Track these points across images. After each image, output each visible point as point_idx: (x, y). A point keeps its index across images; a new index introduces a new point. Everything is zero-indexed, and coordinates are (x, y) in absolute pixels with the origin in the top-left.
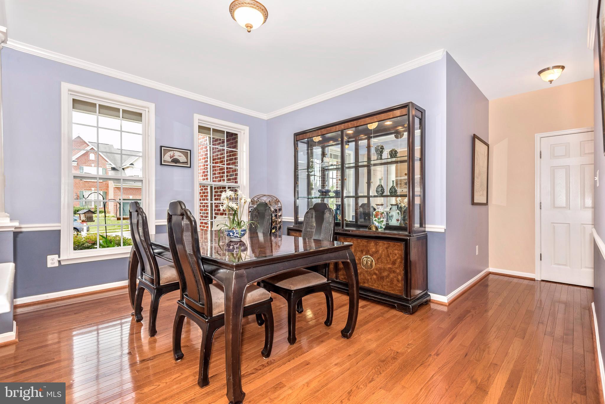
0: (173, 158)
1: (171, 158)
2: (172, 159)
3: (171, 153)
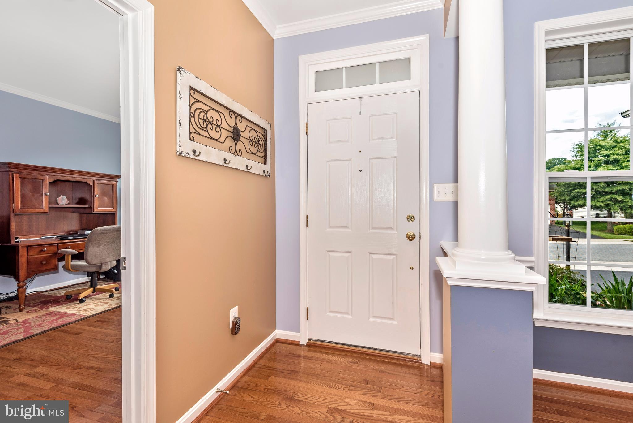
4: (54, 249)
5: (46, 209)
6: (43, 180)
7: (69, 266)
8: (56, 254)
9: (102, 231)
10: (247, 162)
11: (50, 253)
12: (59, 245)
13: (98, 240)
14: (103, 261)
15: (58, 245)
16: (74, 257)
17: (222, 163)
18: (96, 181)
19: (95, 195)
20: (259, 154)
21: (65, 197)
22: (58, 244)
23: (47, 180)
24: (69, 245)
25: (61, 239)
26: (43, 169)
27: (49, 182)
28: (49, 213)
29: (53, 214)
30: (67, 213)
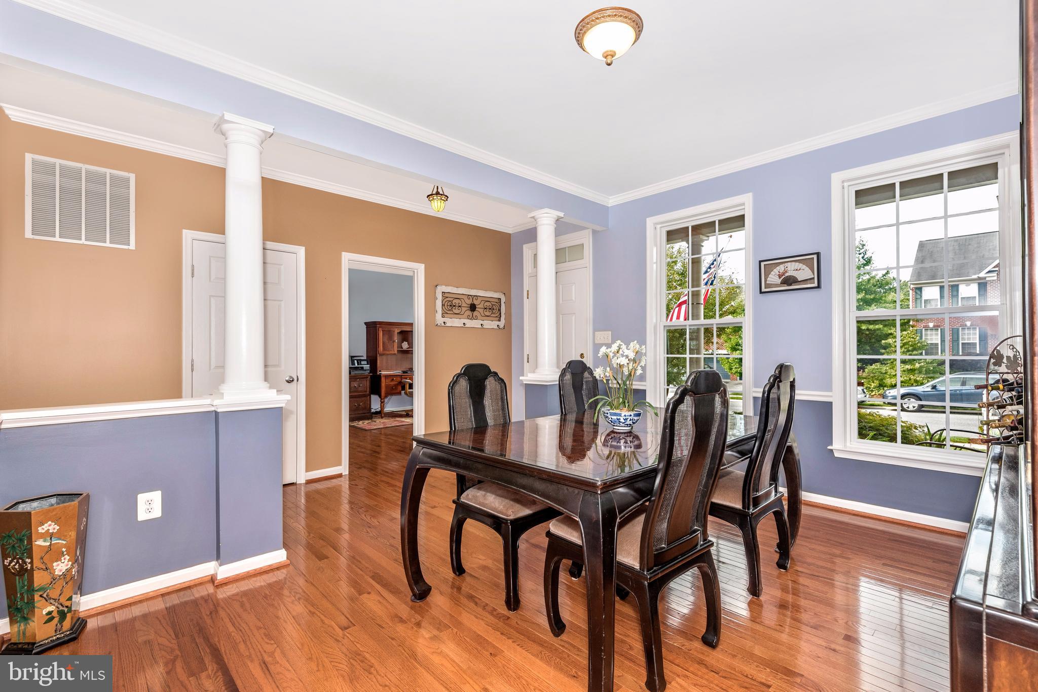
0: (783, 277)
1: (780, 278)
2: (782, 279)
3: (781, 268)
4: (399, 379)
5: (396, 352)
6: (394, 331)
8: (400, 382)
10: (482, 322)
11: (397, 382)
17: (463, 325)
20: (493, 315)
21: (406, 343)
22: (401, 376)
23: (397, 331)
25: (404, 373)
26: (394, 324)
27: (398, 333)
28: (397, 354)
29: (400, 355)
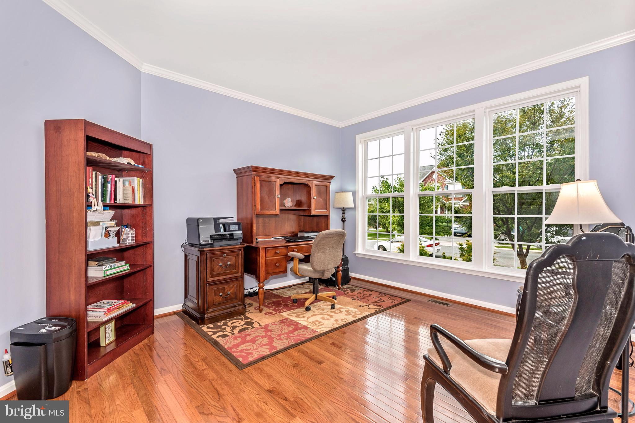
4: (284, 251)
5: (278, 212)
6: (275, 182)
7: (296, 269)
8: (286, 256)
9: (327, 235)
11: (281, 256)
12: (289, 247)
13: (323, 245)
14: (326, 268)
15: (287, 247)
16: (301, 261)
18: (314, 182)
19: (313, 197)
21: (290, 200)
23: (279, 182)
24: (295, 248)
25: (287, 242)
26: (276, 172)
27: (280, 184)
28: (279, 215)
29: (281, 216)
30: (289, 215)
